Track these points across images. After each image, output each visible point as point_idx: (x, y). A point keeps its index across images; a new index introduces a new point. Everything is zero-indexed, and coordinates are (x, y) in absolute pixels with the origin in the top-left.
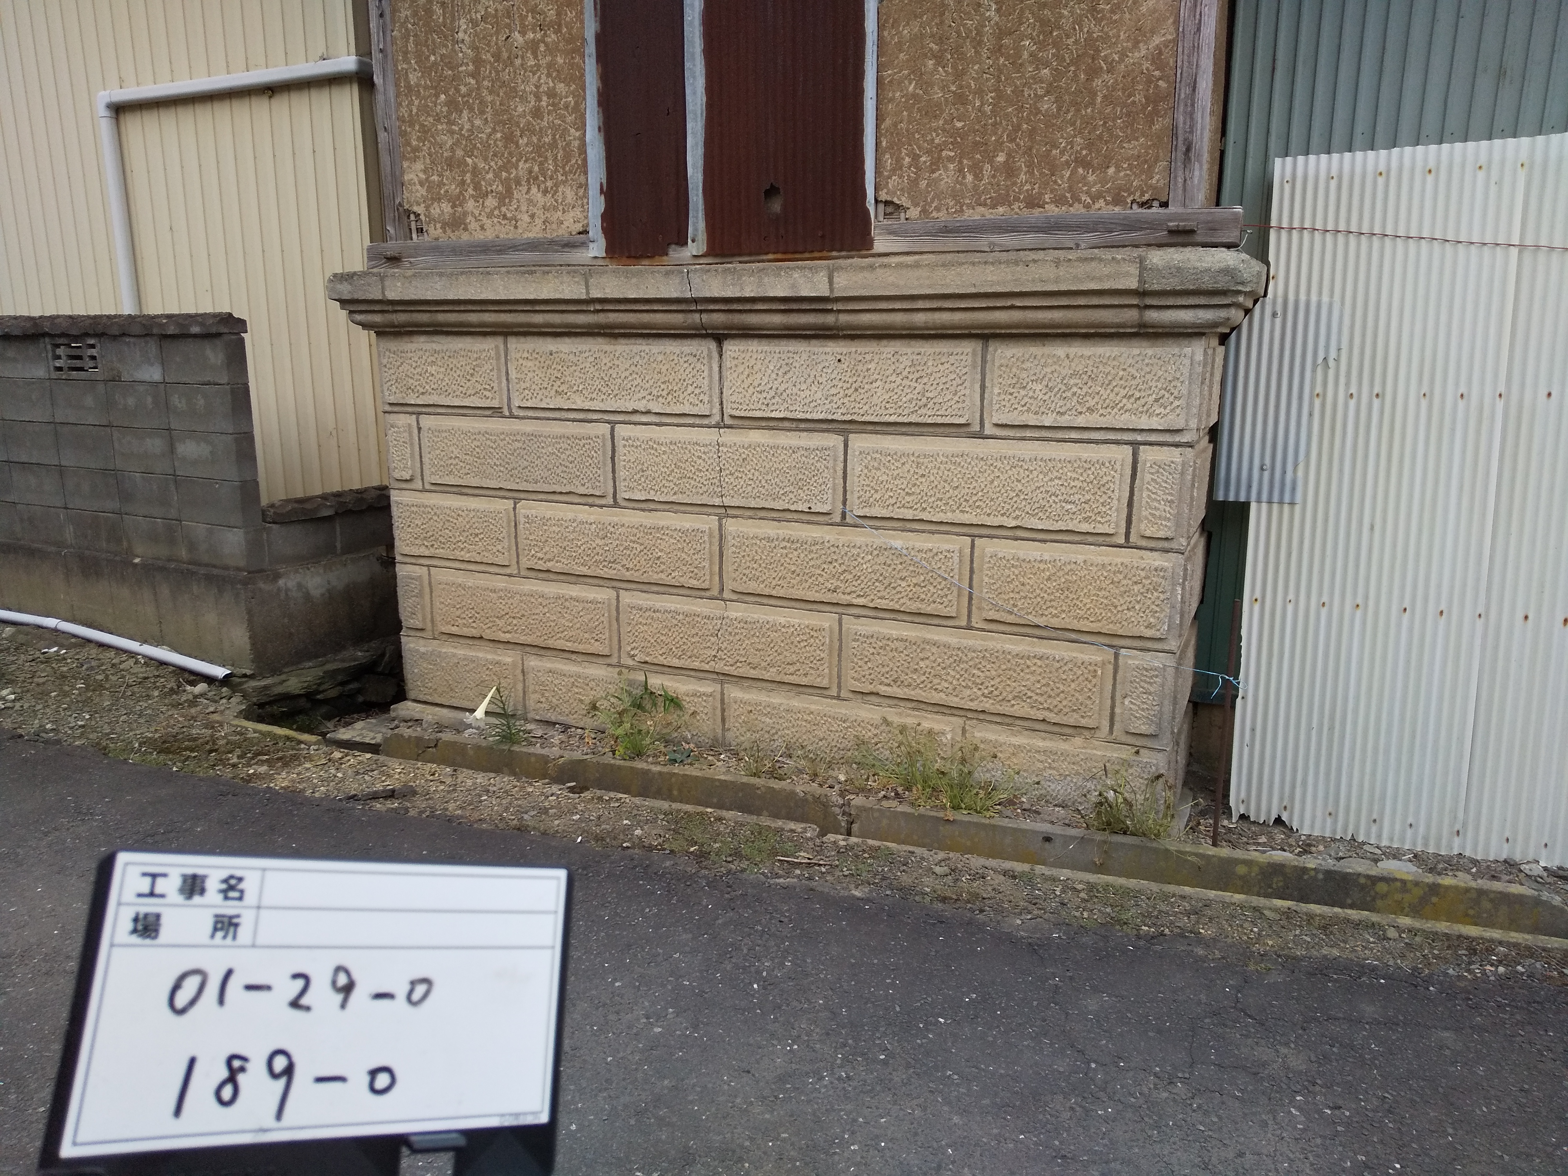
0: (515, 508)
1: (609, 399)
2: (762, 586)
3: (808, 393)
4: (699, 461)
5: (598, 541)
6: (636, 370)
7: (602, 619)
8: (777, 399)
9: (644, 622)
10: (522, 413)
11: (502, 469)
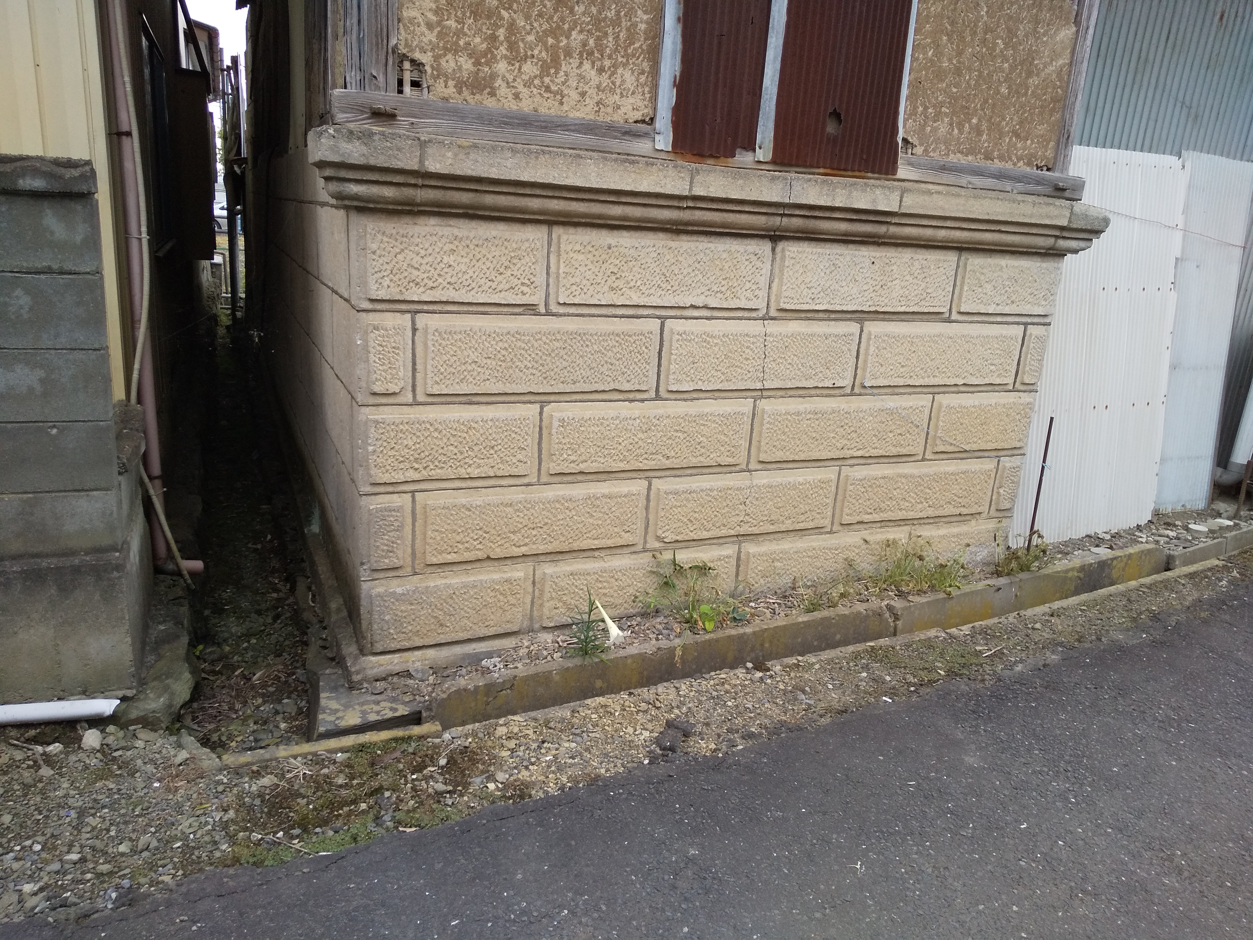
0: (541, 413)
1: (667, 294)
2: (788, 453)
3: (846, 288)
4: (747, 351)
5: (640, 435)
6: (698, 266)
7: (636, 510)
8: (822, 294)
9: (678, 504)
10: (562, 310)
11: (534, 371)
